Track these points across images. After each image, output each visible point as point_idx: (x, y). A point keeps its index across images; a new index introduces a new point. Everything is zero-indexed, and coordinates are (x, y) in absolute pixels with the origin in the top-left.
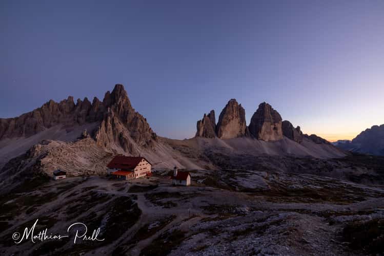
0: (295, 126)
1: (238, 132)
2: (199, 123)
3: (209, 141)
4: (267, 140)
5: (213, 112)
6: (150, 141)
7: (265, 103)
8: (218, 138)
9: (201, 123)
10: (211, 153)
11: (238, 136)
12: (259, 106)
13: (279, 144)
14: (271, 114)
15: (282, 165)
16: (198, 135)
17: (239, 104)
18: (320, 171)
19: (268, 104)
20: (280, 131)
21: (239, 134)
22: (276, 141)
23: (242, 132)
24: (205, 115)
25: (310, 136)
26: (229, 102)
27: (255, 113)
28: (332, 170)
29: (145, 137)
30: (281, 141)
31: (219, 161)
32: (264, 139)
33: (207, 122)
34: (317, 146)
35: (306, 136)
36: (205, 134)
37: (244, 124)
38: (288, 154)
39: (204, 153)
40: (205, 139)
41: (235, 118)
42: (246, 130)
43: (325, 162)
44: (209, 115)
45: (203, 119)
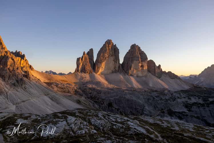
0: (157, 65)
1: (112, 68)
2: (78, 60)
3: (87, 77)
4: (135, 76)
5: (91, 50)
6: (21, 79)
7: (135, 44)
8: (95, 74)
9: (80, 60)
10: (86, 88)
11: (113, 72)
12: (131, 47)
13: (144, 79)
14: (140, 54)
15: (141, 97)
16: (77, 70)
17: (114, 44)
18: (167, 101)
19: (137, 46)
20: (146, 68)
21: (114, 70)
22: (142, 77)
23: (116, 69)
24: (84, 52)
25: (167, 73)
26: (106, 42)
27: (127, 52)
28: (175, 100)
29: (15, 75)
30: (146, 76)
31: (91, 95)
32: (133, 75)
33: (86, 59)
34: (171, 81)
35: (165, 72)
36: (84, 70)
37: (118, 63)
38: (150, 87)
39: (80, 88)
40: (83, 75)
41: (110, 56)
42: (119, 67)
43: (172, 94)
44: (88, 53)
45: (82, 57)
